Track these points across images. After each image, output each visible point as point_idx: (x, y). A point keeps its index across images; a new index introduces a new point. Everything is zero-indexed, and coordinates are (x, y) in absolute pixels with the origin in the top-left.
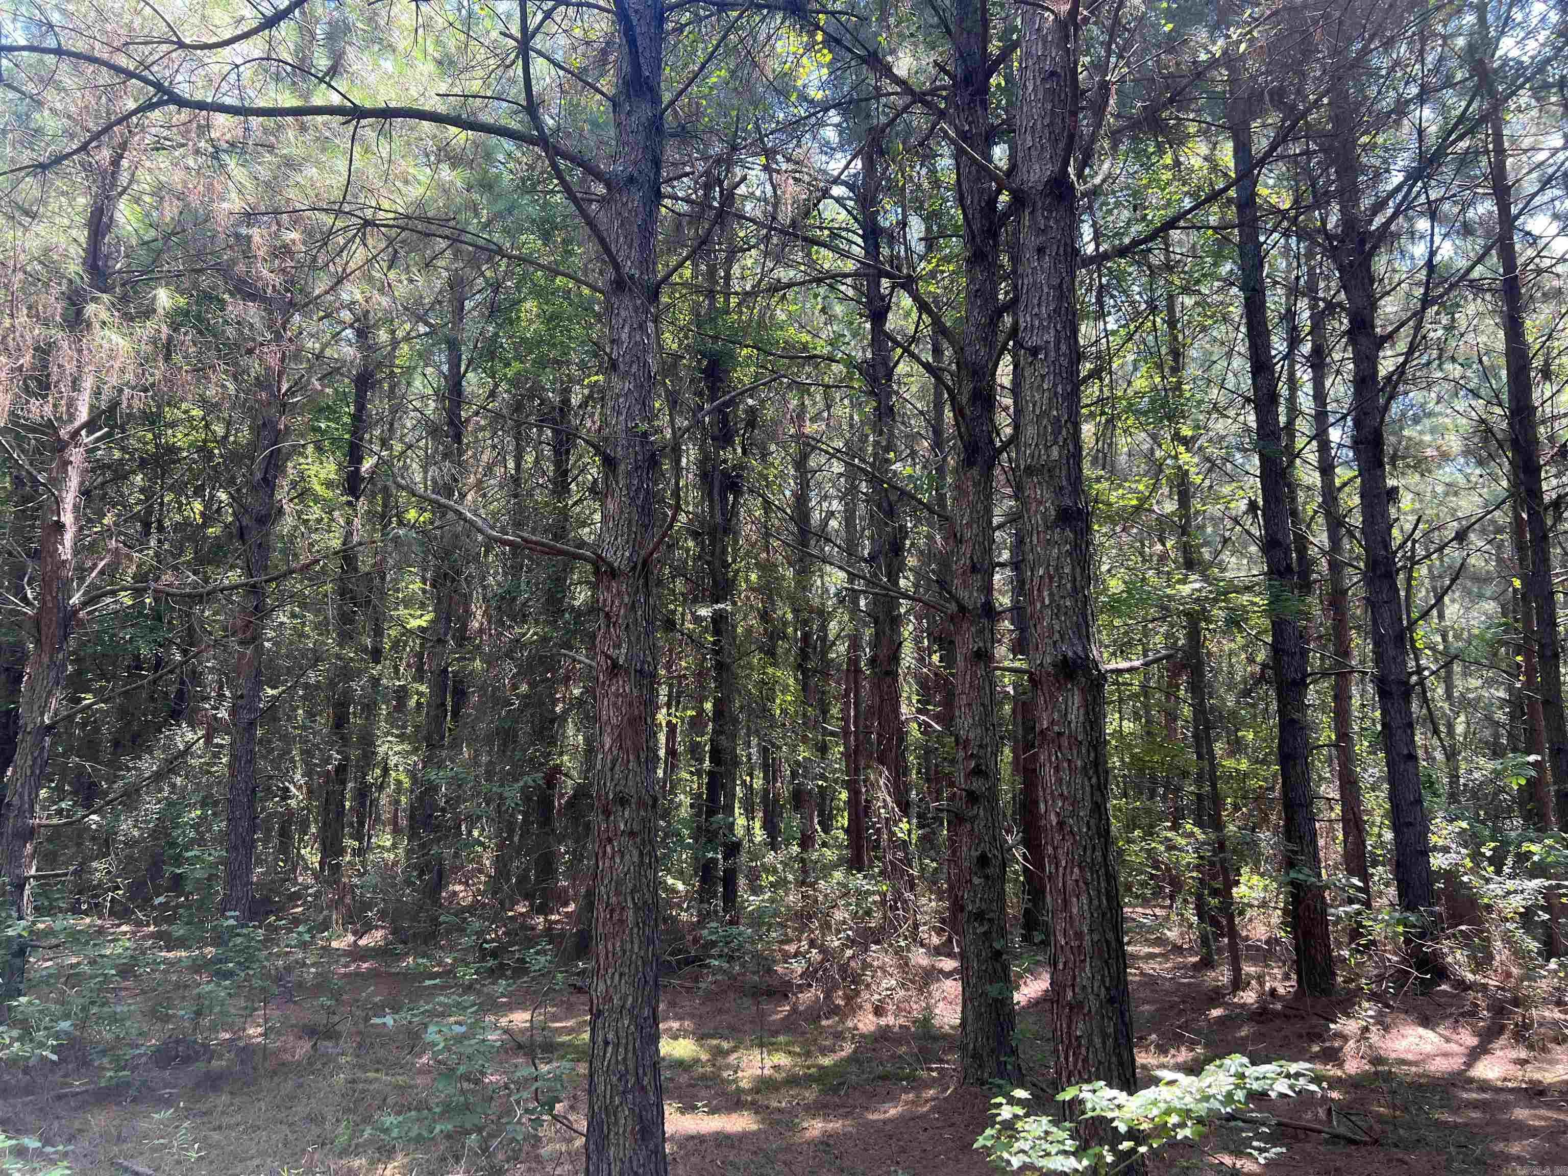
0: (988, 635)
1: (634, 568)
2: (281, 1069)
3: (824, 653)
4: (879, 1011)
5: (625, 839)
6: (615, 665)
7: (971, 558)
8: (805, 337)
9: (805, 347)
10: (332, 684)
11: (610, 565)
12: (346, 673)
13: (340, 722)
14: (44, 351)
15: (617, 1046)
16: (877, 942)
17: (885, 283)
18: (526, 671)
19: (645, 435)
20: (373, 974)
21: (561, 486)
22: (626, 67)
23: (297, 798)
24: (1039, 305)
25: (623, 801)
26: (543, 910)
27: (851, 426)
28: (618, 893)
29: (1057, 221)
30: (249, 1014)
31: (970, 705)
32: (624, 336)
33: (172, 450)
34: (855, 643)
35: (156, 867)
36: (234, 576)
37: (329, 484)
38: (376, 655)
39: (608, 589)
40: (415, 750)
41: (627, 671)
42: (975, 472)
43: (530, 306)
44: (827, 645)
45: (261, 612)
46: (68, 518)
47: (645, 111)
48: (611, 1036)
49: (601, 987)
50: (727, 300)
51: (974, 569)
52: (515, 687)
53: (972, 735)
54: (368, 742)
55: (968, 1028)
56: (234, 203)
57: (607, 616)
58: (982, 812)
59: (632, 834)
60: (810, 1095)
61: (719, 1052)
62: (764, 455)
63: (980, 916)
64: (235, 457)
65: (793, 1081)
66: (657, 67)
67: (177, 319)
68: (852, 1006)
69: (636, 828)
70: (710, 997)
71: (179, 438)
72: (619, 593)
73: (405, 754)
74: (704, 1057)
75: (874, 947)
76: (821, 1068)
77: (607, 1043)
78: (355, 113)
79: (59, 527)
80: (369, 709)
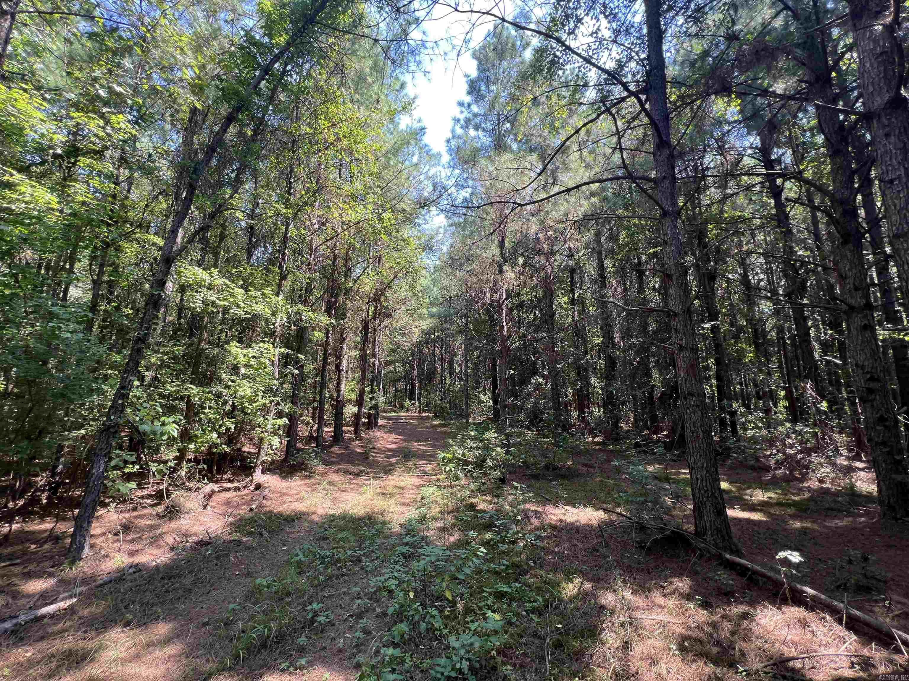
0: (869, 317)
1: (684, 312)
2: (580, 475)
3: (765, 336)
4: (821, 481)
5: (694, 408)
6: (681, 346)
7: (854, 284)
8: (738, 214)
9: (740, 217)
10: (576, 362)
11: (674, 312)
12: (578, 359)
13: (579, 373)
14: (495, 281)
15: (702, 481)
16: (816, 453)
17: (779, 181)
18: (638, 353)
19: (682, 264)
20: (600, 450)
21: (641, 290)
22: (657, 140)
23: (570, 397)
24: (891, 159)
25: (691, 394)
26: (656, 433)
27: (766, 242)
28: (694, 427)
29: (896, 119)
30: (568, 459)
31: (863, 350)
32: (669, 232)
33: (524, 302)
34: (781, 330)
35: (535, 417)
36: (544, 334)
37: (565, 303)
38: (586, 352)
39: (674, 320)
40: (602, 382)
41: (687, 349)
42: (850, 246)
43: (623, 233)
44: (764, 333)
45: (554, 343)
46: (504, 324)
47: (666, 152)
48: (699, 477)
49: (692, 459)
50: (700, 210)
51: (856, 289)
52: (634, 359)
53: (866, 363)
54: (587, 378)
55: (883, 494)
56: (534, 229)
57: (676, 330)
58: (878, 397)
59: (697, 406)
60: (791, 511)
61: (739, 489)
62: (725, 262)
63: (884, 444)
64: (539, 301)
65: (779, 504)
66: (668, 135)
67: (524, 265)
68: (804, 477)
69: (699, 403)
70: (731, 468)
71: (524, 298)
72: (679, 322)
73: (598, 383)
74: (734, 489)
75: (813, 454)
76: (794, 501)
77: (697, 479)
78: (568, 190)
79: (503, 326)
80: (586, 369)
